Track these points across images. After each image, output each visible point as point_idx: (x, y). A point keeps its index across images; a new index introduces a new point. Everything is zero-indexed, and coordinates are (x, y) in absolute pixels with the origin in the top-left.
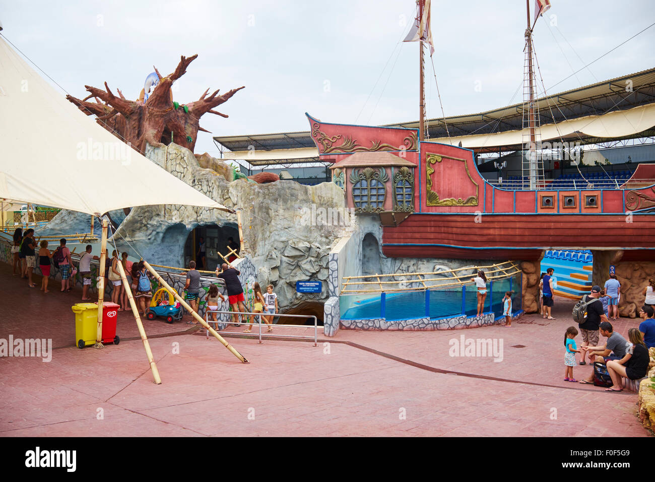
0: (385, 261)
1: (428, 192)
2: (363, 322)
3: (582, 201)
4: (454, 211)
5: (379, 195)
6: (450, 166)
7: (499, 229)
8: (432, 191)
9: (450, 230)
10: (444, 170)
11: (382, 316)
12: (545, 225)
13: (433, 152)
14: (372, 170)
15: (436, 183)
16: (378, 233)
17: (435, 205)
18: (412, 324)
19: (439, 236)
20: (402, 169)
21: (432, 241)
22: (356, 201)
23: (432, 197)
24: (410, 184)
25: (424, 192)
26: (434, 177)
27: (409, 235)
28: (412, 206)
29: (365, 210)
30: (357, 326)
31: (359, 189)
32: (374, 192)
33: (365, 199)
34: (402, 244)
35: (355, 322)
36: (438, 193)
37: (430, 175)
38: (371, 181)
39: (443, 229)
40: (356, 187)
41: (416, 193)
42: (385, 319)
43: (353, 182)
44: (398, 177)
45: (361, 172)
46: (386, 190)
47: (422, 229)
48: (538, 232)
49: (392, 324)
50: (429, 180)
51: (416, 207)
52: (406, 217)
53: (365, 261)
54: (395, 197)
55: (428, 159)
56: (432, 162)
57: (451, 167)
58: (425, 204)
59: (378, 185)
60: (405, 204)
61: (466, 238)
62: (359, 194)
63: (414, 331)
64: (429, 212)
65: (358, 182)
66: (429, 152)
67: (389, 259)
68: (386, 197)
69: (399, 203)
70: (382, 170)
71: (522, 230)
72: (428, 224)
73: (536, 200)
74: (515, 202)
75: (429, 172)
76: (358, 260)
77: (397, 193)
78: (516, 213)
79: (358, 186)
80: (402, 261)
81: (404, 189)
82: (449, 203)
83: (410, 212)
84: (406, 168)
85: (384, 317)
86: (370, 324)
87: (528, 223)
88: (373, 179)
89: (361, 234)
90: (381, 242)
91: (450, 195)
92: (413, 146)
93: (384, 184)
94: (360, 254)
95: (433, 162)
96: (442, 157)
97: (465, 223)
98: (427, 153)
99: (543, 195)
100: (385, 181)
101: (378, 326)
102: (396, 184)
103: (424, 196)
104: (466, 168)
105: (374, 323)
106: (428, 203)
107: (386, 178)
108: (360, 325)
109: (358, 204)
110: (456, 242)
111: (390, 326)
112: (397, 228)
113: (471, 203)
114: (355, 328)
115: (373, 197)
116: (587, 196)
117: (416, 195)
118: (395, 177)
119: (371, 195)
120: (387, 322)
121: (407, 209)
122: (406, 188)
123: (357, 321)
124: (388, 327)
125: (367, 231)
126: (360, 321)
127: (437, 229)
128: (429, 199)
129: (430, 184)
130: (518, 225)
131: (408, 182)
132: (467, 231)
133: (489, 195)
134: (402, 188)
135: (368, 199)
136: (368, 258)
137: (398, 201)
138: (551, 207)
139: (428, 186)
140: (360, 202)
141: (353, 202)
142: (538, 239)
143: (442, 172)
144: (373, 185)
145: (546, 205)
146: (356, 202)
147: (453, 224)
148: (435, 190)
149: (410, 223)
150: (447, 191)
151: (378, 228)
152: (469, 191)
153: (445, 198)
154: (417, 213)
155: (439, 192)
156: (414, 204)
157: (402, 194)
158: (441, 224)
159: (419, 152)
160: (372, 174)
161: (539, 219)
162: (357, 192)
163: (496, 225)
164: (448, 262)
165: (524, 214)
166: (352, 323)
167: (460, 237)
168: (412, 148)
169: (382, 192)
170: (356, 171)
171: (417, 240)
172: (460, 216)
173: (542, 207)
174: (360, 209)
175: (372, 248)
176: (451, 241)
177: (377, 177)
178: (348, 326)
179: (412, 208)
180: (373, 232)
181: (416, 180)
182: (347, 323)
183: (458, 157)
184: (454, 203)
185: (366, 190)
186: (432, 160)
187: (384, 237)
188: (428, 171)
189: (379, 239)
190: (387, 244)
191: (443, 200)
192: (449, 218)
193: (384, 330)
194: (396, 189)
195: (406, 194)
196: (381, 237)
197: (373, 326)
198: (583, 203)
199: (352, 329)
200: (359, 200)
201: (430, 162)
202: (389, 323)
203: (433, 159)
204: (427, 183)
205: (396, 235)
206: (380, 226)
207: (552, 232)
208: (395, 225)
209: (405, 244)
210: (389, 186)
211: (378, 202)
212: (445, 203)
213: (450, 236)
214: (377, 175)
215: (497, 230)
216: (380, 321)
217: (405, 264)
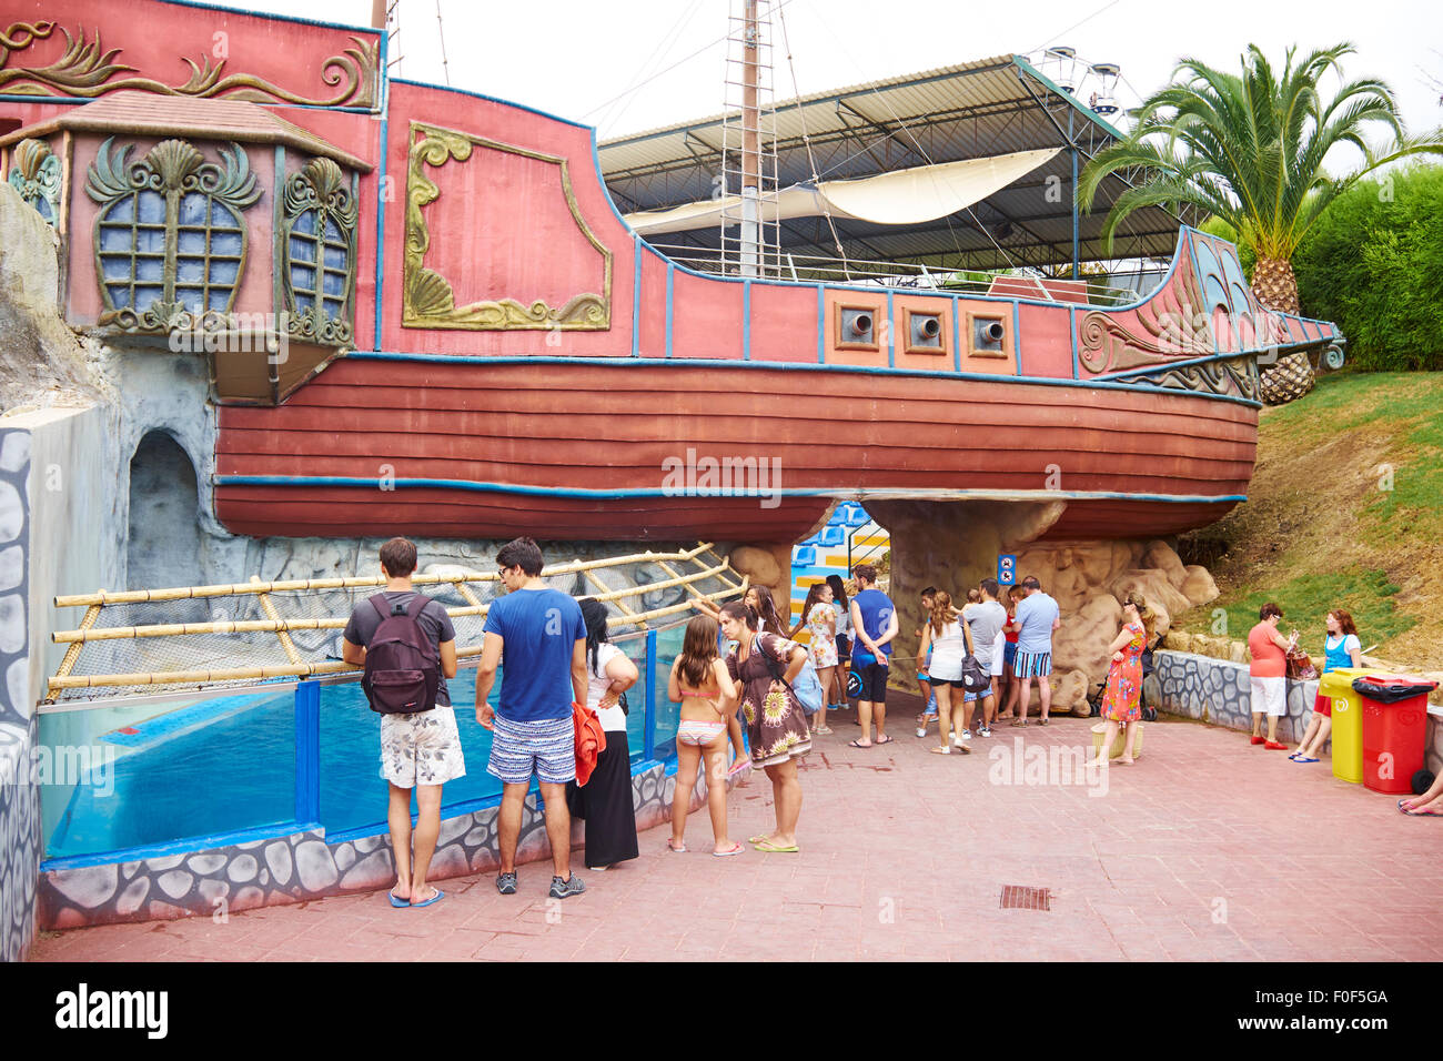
0: (223, 552)
1: (409, 271)
2: (198, 864)
3: (962, 334)
4: (512, 348)
5: (214, 261)
6: (502, 178)
7: (687, 420)
8: (428, 271)
9: (494, 424)
10: (479, 191)
11: (304, 819)
12: (850, 410)
13: (439, 122)
14: (190, 151)
15: (444, 239)
16: (200, 432)
17: (437, 324)
18: (460, 840)
19: (450, 447)
20: (319, 163)
21: (420, 466)
22: (111, 279)
23: (424, 294)
24: (340, 233)
25: (392, 269)
26: (435, 216)
27: (329, 441)
28: (347, 325)
29: (149, 320)
30: (156, 893)
31: (127, 228)
32: (194, 246)
33: (152, 274)
34: (298, 478)
35: (143, 870)
36: (451, 278)
37: (422, 206)
38: (182, 198)
39: (464, 422)
40: (112, 221)
41: (362, 272)
42: (320, 832)
43: (101, 197)
44: (299, 196)
45: (138, 158)
46: (249, 244)
47: (381, 420)
48: (828, 433)
49: (360, 856)
50: (419, 229)
51: (361, 332)
52: (320, 368)
53: (139, 547)
54: (285, 275)
55: (416, 148)
56: (430, 158)
57: (507, 184)
58: (396, 321)
59: (213, 218)
60: (322, 311)
61: (559, 454)
62: (129, 251)
63: (471, 872)
64: (411, 351)
65: (123, 199)
66: (420, 118)
67: (240, 545)
68: (246, 271)
69: (297, 302)
70: (236, 155)
71: (771, 424)
72: (408, 398)
73: (818, 319)
74: (750, 323)
75: (418, 197)
76: (112, 541)
77: (294, 260)
78: (754, 362)
79: (125, 215)
80: (291, 551)
81: (321, 249)
82: (496, 320)
83: (336, 348)
84: (331, 166)
85: (319, 821)
86: (240, 873)
87: (789, 399)
88: (195, 192)
89: (127, 428)
90: (208, 471)
91: (498, 289)
92: (361, 92)
93: (239, 215)
94: (120, 513)
95: (438, 160)
96: (475, 144)
97: (555, 395)
98: (413, 122)
99: (845, 304)
100: (246, 201)
101: (283, 877)
102: (290, 222)
103: (397, 290)
104: (567, 186)
105: (262, 863)
106: (408, 316)
107: (251, 192)
108: (175, 888)
109: (118, 293)
110: (516, 470)
111: (350, 867)
112: (279, 411)
113: (585, 317)
114: (145, 907)
115: (188, 268)
116: (977, 318)
117: (361, 281)
118: (289, 196)
119: (180, 258)
120: (333, 850)
121: (329, 331)
122: (327, 246)
123: (156, 863)
124: (342, 874)
125: (151, 420)
126: (177, 860)
127: (443, 421)
128: (415, 301)
129: (420, 242)
130: (759, 406)
131: (336, 225)
132: (564, 426)
133: (653, 293)
134: (312, 242)
135: (164, 276)
136: (150, 543)
137: (297, 294)
138: (869, 344)
139: (412, 247)
140: (127, 286)
141: (99, 279)
142: (824, 459)
143: (469, 198)
144: (190, 214)
145: (856, 335)
146: (111, 287)
147: (507, 401)
148: (437, 266)
149: (333, 395)
150: (488, 271)
151: (199, 409)
152: (577, 274)
153: (479, 299)
154: (360, 353)
155: (454, 275)
156: (351, 315)
157: (311, 269)
158: (456, 400)
159: (384, 117)
160: (189, 170)
161: (831, 386)
162: (118, 244)
163: (678, 404)
164: (472, 551)
165: (783, 364)
166: (123, 884)
167: (535, 452)
168: (355, 100)
169: (228, 247)
170: (121, 150)
171: (361, 463)
172: (537, 369)
173: (839, 344)
174: (126, 314)
175: (164, 500)
176: (498, 469)
177: (212, 184)
178: (96, 900)
179: (345, 332)
180: (179, 426)
181: (364, 222)
182: (95, 884)
183: (537, 147)
184: (515, 317)
185: (157, 237)
186: (432, 151)
187: (222, 451)
188: (414, 194)
189: (203, 457)
190: (236, 477)
191: (468, 308)
192: (493, 378)
193: (318, 896)
194: (290, 243)
195: (326, 272)
196: (210, 447)
197: (255, 882)
198: (963, 340)
199: (126, 920)
200: (124, 279)
201: (425, 160)
202: (343, 852)
203: (435, 146)
204: (407, 235)
205: (273, 441)
206: (210, 401)
207: (871, 435)
208: (270, 400)
209: (313, 479)
210: (262, 227)
211: (212, 290)
212: (478, 317)
213: (495, 448)
214: (210, 177)
215: (680, 422)
216: (293, 850)
217: (301, 566)
